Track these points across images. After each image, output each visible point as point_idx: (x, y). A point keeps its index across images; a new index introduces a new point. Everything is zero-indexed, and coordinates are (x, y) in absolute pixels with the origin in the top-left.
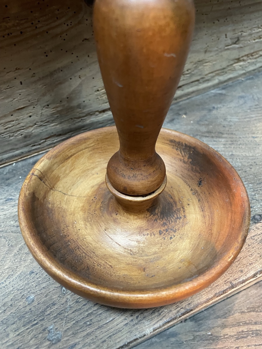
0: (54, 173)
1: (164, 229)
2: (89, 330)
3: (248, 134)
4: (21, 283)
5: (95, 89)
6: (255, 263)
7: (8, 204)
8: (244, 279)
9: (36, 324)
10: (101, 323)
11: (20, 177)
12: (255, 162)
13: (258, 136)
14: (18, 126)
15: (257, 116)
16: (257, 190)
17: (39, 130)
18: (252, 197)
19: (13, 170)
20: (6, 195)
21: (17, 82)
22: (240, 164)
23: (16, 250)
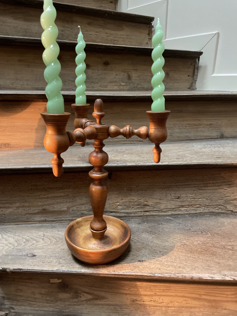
0: (82, 223)
1: (102, 247)
2: (69, 265)
3: (167, 237)
5: (109, 203)
12: (159, 246)
13: (171, 238)
14: (81, 209)
15: (178, 232)
16: (150, 254)
18: (146, 255)
21: (84, 196)
22: (152, 245)
23: (63, 243)
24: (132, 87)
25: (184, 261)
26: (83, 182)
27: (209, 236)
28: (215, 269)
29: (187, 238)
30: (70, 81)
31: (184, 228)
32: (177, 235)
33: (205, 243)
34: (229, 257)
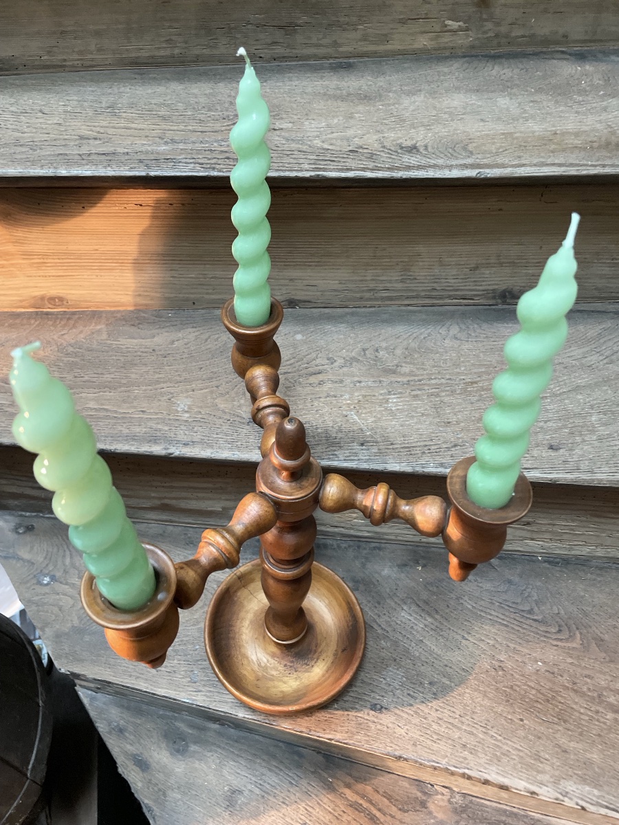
1: (289, 664)
3: (463, 630)
12: (433, 662)
15: (497, 617)
16: (405, 687)
18: (394, 689)
24: (491, 34)
25: (481, 729)
27: (574, 645)
28: (548, 768)
29: (512, 646)
30: (249, 26)
31: (517, 603)
32: (491, 628)
33: (556, 670)
34: (599, 735)
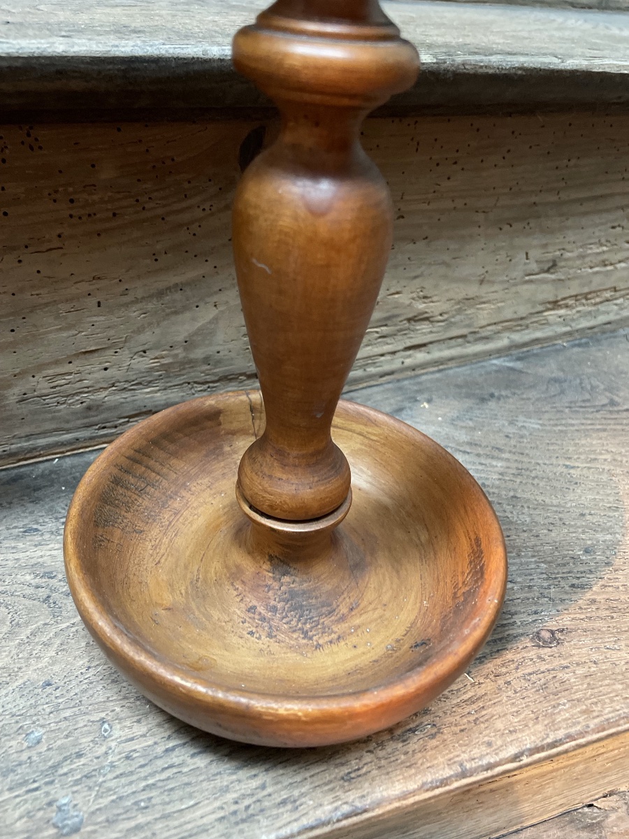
2: (141, 819)
3: (557, 457)
4: (22, 703)
6: (522, 731)
7: (28, 538)
8: (492, 761)
9: (36, 789)
10: (169, 809)
11: (63, 488)
12: (561, 519)
13: (576, 464)
14: (78, 385)
15: (583, 424)
16: (556, 578)
17: (118, 398)
18: (542, 591)
19: (51, 472)
20: (26, 521)
21: (94, 301)
22: (528, 519)
23: (24, 634)
26: (72, 201)
